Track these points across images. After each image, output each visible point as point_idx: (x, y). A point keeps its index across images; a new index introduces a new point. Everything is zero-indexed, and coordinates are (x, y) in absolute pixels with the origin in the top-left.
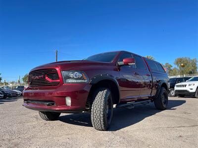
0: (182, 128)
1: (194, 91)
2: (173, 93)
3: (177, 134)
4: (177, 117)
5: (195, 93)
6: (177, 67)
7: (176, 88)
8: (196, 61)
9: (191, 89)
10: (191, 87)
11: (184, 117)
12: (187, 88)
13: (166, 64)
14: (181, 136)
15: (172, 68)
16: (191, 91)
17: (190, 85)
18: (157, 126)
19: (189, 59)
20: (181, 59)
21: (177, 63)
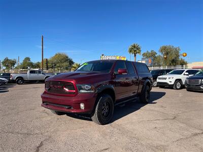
0: (158, 121)
1: (172, 83)
2: (155, 84)
3: (154, 126)
4: (155, 111)
5: (173, 85)
6: (161, 55)
7: (158, 80)
8: (179, 49)
9: (171, 82)
10: (170, 80)
11: (161, 111)
12: (167, 81)
13: (151, 51)
14: (156, 128)
15: (156, 55)
16: (170, 83)
17: (169, 78)
18: (141, 120)
19: (173, 47)
20: (165, 47)
21: (162, 51)
